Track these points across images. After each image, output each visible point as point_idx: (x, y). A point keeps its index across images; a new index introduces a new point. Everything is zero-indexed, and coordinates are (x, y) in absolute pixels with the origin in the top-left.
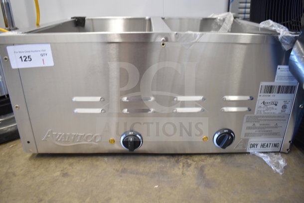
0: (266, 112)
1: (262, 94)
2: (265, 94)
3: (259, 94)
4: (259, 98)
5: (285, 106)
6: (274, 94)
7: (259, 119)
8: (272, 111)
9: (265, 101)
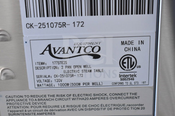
0: (65, 80)
1: (36, 20)
2: (46, 20)
3: (25, 20)
4: (27, 34)
5: (128, 57)
6: (77, 18)
7: (48, 103)
8: (89, 78)
9: (55, 45)
